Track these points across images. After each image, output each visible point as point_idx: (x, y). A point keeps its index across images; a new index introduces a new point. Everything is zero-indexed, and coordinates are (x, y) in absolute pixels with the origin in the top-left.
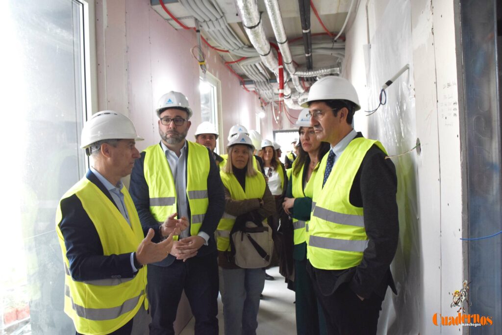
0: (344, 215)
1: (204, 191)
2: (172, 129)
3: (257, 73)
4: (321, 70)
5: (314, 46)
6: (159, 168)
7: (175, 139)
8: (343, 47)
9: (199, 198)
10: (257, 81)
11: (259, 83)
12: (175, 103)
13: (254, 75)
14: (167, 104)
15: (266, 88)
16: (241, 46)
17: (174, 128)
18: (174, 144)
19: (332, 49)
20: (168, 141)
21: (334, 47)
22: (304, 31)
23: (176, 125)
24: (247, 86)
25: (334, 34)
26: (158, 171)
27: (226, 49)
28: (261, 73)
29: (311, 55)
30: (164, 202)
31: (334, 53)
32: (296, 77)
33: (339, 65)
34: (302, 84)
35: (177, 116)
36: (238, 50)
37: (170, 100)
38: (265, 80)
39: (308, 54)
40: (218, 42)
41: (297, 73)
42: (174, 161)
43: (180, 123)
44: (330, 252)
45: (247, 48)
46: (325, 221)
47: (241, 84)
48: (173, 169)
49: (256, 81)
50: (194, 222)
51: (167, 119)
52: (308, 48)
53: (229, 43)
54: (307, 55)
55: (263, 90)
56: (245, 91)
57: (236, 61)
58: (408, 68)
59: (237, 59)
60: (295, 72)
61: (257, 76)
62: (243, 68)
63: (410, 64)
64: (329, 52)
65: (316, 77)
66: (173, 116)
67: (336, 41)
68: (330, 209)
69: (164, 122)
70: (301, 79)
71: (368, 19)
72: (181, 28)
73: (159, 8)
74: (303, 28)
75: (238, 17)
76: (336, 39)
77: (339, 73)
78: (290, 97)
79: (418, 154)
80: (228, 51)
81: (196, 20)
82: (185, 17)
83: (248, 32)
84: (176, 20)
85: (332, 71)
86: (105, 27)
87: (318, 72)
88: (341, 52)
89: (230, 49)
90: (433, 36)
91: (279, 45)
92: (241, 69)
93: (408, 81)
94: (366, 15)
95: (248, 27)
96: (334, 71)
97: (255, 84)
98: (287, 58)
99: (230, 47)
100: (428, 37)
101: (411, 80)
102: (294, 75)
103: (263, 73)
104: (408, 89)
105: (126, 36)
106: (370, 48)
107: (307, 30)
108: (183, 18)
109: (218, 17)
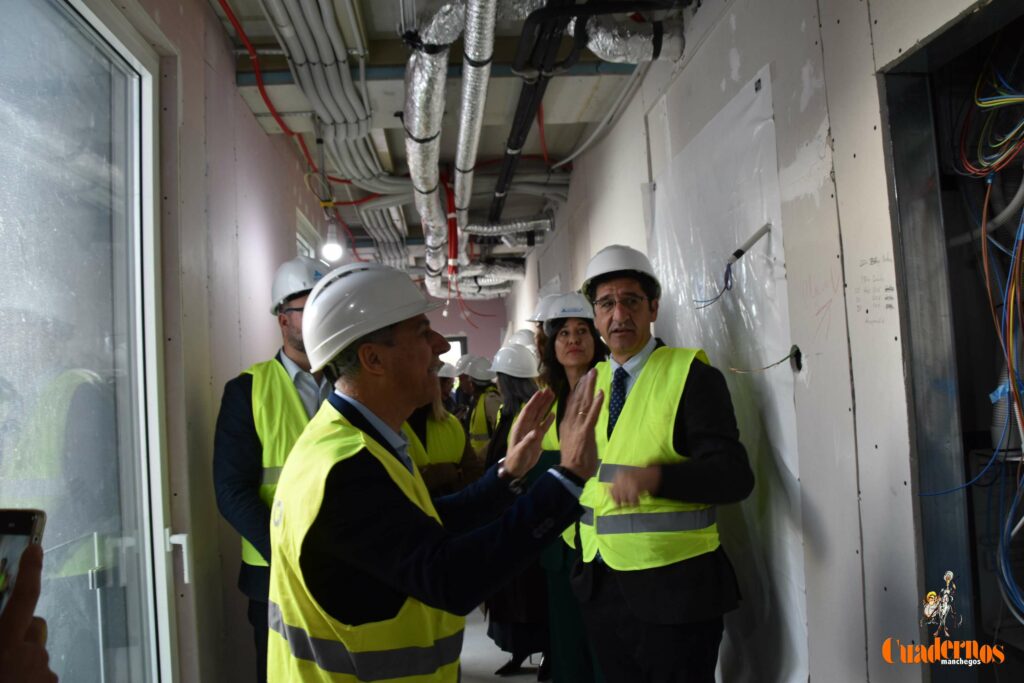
3: (387, 226)
4: (516, 223)
5: (516, 179)
8: (565, 182)
10: (383, 241)
11: (387, 245)
13: (381, 229)
15: (397, 255)
16: (375, 173)
19: (545, 185)
21: (550, 181)
22: (509, 151)
24: (360, 250)
25: (554, 159)
27: (349, 177)
28: (394, 226)
29: (506, 196)
31: (548, 193)
32: (466, 235)
33: (549, 214)
34: (469, 249)
36: (370, 179)
38: (398, 239)
39: (502, 192)
40: (337, 165)
41: (470, 228)
42: (313, 392)
44: (644, 536)
45: (386, 176)
49: (379, 240)
52: (505, 182)
53: (357, 167)
54: (497, 195)
55: (389, 259)
57: (355, 202)
58: (769, 230)
59: (358, 198)
60: (468, 225)
61: (386, 231)
62: (365, 215)
63: (773, 223)
64: (538, 192)
65: (500, 237)
67: (553, 171)
70: (473, 239)
71: (648, 139)
72: (278, 132)
73: (251, 92)
74: (511, 145)
75: (398, 119)
76: (554, 167)
77: (548, 230)
78: (440, 274)
79: (794, 371)
80: (348, 182)
81: (316, 119)
82: (295, 113)
83: (412, 150)
84: (278, 116)
85: (536, 226)
86: (179, 124)
87: (510, 227)
88: (561, 192)
89: (354, 178)
90: (833, 184)
91: (458, 175)
92: (361, 216)
93: (768, 251)
94: (645, 132)
95: (418, 141)
96: (540, 225)
97: (377, 245)
98: (463, 199)
99: (355, 174)
100: (822, 184)
101: (777, 250)
102: (464, 230)
103: (399, 225)
104: (769, 264)
105: (205, 143)
106: (654, 189)
107: (515, 149)
108: (290, 113)
109: (362, 116)
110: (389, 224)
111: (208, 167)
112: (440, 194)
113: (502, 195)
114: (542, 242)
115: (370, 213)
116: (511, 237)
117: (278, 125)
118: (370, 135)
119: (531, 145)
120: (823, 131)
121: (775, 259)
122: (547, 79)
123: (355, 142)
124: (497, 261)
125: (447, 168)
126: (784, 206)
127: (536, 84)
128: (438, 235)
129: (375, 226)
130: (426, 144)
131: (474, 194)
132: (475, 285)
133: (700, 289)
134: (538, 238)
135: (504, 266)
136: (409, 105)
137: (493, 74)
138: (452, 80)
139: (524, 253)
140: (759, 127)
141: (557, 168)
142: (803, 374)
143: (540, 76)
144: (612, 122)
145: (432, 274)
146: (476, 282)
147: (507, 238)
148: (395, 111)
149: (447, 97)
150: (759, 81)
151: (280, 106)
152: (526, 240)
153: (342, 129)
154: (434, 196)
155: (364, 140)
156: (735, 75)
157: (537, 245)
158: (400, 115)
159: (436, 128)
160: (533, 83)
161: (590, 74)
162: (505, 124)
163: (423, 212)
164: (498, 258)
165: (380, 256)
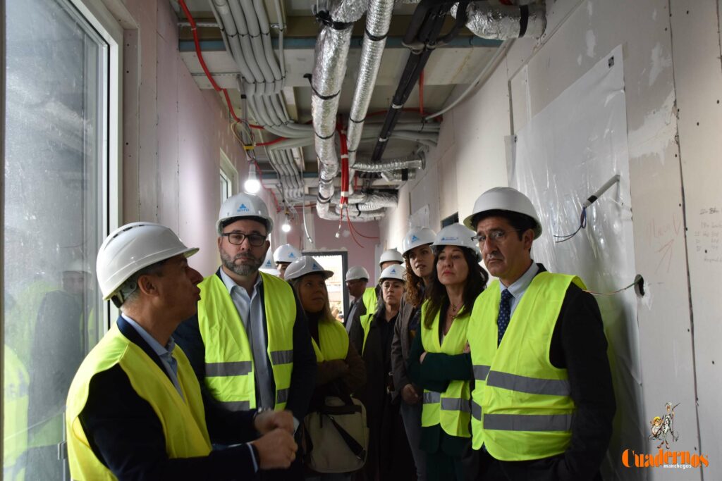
0: (540, 381)
1: (290, 351)
2: (246, 250)
3: (289, 162)
4: (394, 162)
5: (397, 128)
6: (223, 316)
7: (248, 268)
8: (437, 131)
9: (283, 363)
10: (284, 174)
11: (288, 178)
12: (252, 211)
13: (285, 165)
14: (239, 211)
15: (295, 186)
16: (284, 121)
17: (249, 250)
18: (245, 275)
19: (419, 132)
20: (236, 269)
21: (424, 130)
22: (394, 106)
23: (251, 245)
24: (265, 181)
25: (428, 111)
26: (222, 320)
27: (262, 124)
28: (294, 162)
29: (388, 141)
30: (231, 369)
31: (421, 139)
32: (354, 171)
33: (421, 156)
34: (354, 182)
35: (254, 232)
36: (279, 126)
37: (243, 206)
38: (297, 173)
39: (385, 138)
41: (356, 166)
42: (245, 303)
43: (257, 243)
44: (523, 435)
45: (292, 124)
46: (512, 391)
48: (245, 317)
49: (281, 173)
50: (280, 402)
51: (238, 235)
52: (389, 130)
53: (269, 117)
54: (381, 140)
55: (289, 188)
57: (265, 144)
58: (618, 181)
59: (268, 140)
60: (356, 163)
61: (287, 167)
62: (273, 153)
63: (622, 175)
64: (413, 138)
65: (380, 173)
66: (248, 232)
67: (426, 122)
68: (519, 374)
69: (233, 240)
70: (358, 174)
71: (511, 100)
72: (209, 88)
73: (190, 57)
74: (395, 102)
75: (307, 79)
76: (427, 119)
77: (420, 168)
78: (329, 201)
79: (638, 295)
80: (261, 127)
81: (240, 78)
82: (224, 73)
83: (317, 104)
84: (210, 75)
85: (410, 164)
86: (139, 84)
87: (389, 165)
88: (433, 139)
89: (266, 124)
90: (677, 145)
91: (351, 124)
92: (269, 155)
93: (617, 197)
94: (508, 94)
95: (322, 98)
96: (413, 163)
97: (280, 178)
98: (353, 141)
99: (267, 122)
100: (667, 145)
101: (624, 197)
102: (352, 168)
103: (298, 162)
104: (617, 208)
105: (157, 99)
106: (515, 141)
107: (398, 105)
108: (219, 74)
109: (278, 77)
110: (291, 161)
111: (158, 118)
112: (335, 139)
113: (385, 140)
114: (414, 177)
115: (276, 153)
116: (389, 174)
117: (210, 83)
118: (282, 92)
119: (411, 101)
120: (669, 102)
121: (623, 204)
122: (430, 50)
123: (270, 97)
124: (375, 191)
125: (343, 118)
126: (632, 162)
127: (421, 55)
128: (330, 171)
129: (279, 161)
130: (329, 101)
131: (362, 139)
132: (356, 210)
133: (554, 224)
134: (410, 175)
135: (381, 196)
136: (318, 69)
137: (387, 46)
138: (353, 50)
139: (397, 186)
140: (610, 97)
141: (431, 120)
142: (645, 299)
143: (425, 49)
144: (479, 86)
145: (322, 201)
146: (357, 208)
147: (385, 174)
148: (305, 73)
149: (348, 64)
150: (613, 58)
151: (213, 67)
152: (401, 176)
153: (261, 87)
154: (331, 141)
155: (277, 95)
156: (591, 52)
157: (409, 180)
158: (309, 76)
159: (337, 88)
160: (419, 53)
161: (464, 46)
162: (393, 85)
163: (320, 152)
164: (377, 189)
165: (282, 186)
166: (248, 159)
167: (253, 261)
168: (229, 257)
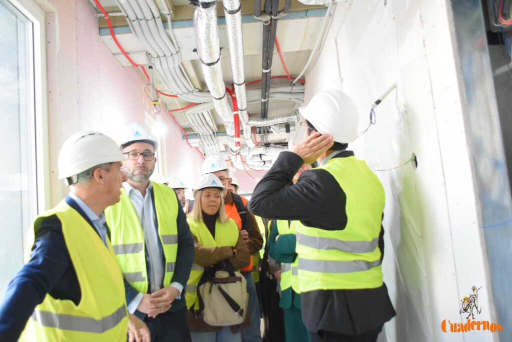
1: (175, 235)
2: (141, 164)
3: (203, 124)
4: (277, 118)
5: (271, 90)
7: (143, 176)
8: (302, 91)
9: (171, 243)
10: (203, 134)
11: (205, 136)
12: (143, 136)
13: (201, 127)
14: (134, 136)
15: (212, 143)
16: (191, 90)
17: (143, 164)
18: (141, 182)
19: (290, 93)
20: (135, 178)
21: (293, 91)
22: (264, 71)
23: (145, 160)
24: (190, 141)
25: (292, 76)
27: (175, 93)
28: (207, 123)
29: (268, 100)
30: (128, 249)
31: (293, 98)
32: (249, 127)
33: (296, 112)
34: (254, 138)
35: (147, 150)
36: (188, 94)
37: (137, 133)
38: (212, 133)
39: (265, 99)
40: (168, 86)
41: (250, 122)
43: (149, 158)
45: (197, 92)
47: (183, 139)
49: (201, 134)
50: (168, 271)
51: (135, 154)
52: (266, 92)
53: (179, 87)
54: (263, 100)
55: (208, 145)
56: (187, 146)
57: (182, 109)
58: (396, 87)
59: (186, 106)
61: (204, 128)
62: (190, 118)
64: (287, 97)
65: (270, 127)
66: (142, 150)
67: (294, 85)
69: (132, 157)
70: (254, 129)
72: (128, 65)
73: (109, 40)
74: (264, 65)
75: (196, 52)
76: (294, 82)
79: (414, 168)
80: (175, 96)
81: (148, 55)
82: (136, 52)
83: (205, 71)
84: (126, 54)
85: (288, 119)
86: (57, 51)
87: (273, 120)
88: (300, 97)
89: (178, 93)
90: (424, 48)
91: (236, 88)
92: (188, 119)
93: (396, 99)
94: (336, 49)
95: (207, 65)
96: (291, 119)
97: (200, 138)
98: (242, 103)
99: (179, 91)
101: (400, 97)
102: (247, 124)
103: (210, 123)
105: (77, 64)
106: (342, 81)
107: (267, 69)
108: (133, 52)
110: (205, 123)
111: (79, 78)
112: (228, 100)
113: (266, 100)
114: (294, 130)
119: (276, 69)
120: (417, 17)
121: (400, 103)
122: (276, 21)
124: (271, 145)
126: (402, 70)
127: (270, 26)
129: (197, 125)
130: (212, 66)
132: (260, 160)
134: (291, 128)
135: (276, 147)
141: (296, 82)
142: (419, 169)
143: (271, 19)
145: (235, 154)
146: (261, 158)
148: (192, 48)
151: (126, 48)
152: (285, 129)
153: (164, 60)
154: (224, 100)
157: (291, 132)
158: (195, 50)
159: (216, 56)
160: (268, 24)
161: (302, 17)
163: (220, 112)
164: (272, 143)
165: (203, 144)
166: (156, 111)
167: (147, 171)
168: (129, 169)
